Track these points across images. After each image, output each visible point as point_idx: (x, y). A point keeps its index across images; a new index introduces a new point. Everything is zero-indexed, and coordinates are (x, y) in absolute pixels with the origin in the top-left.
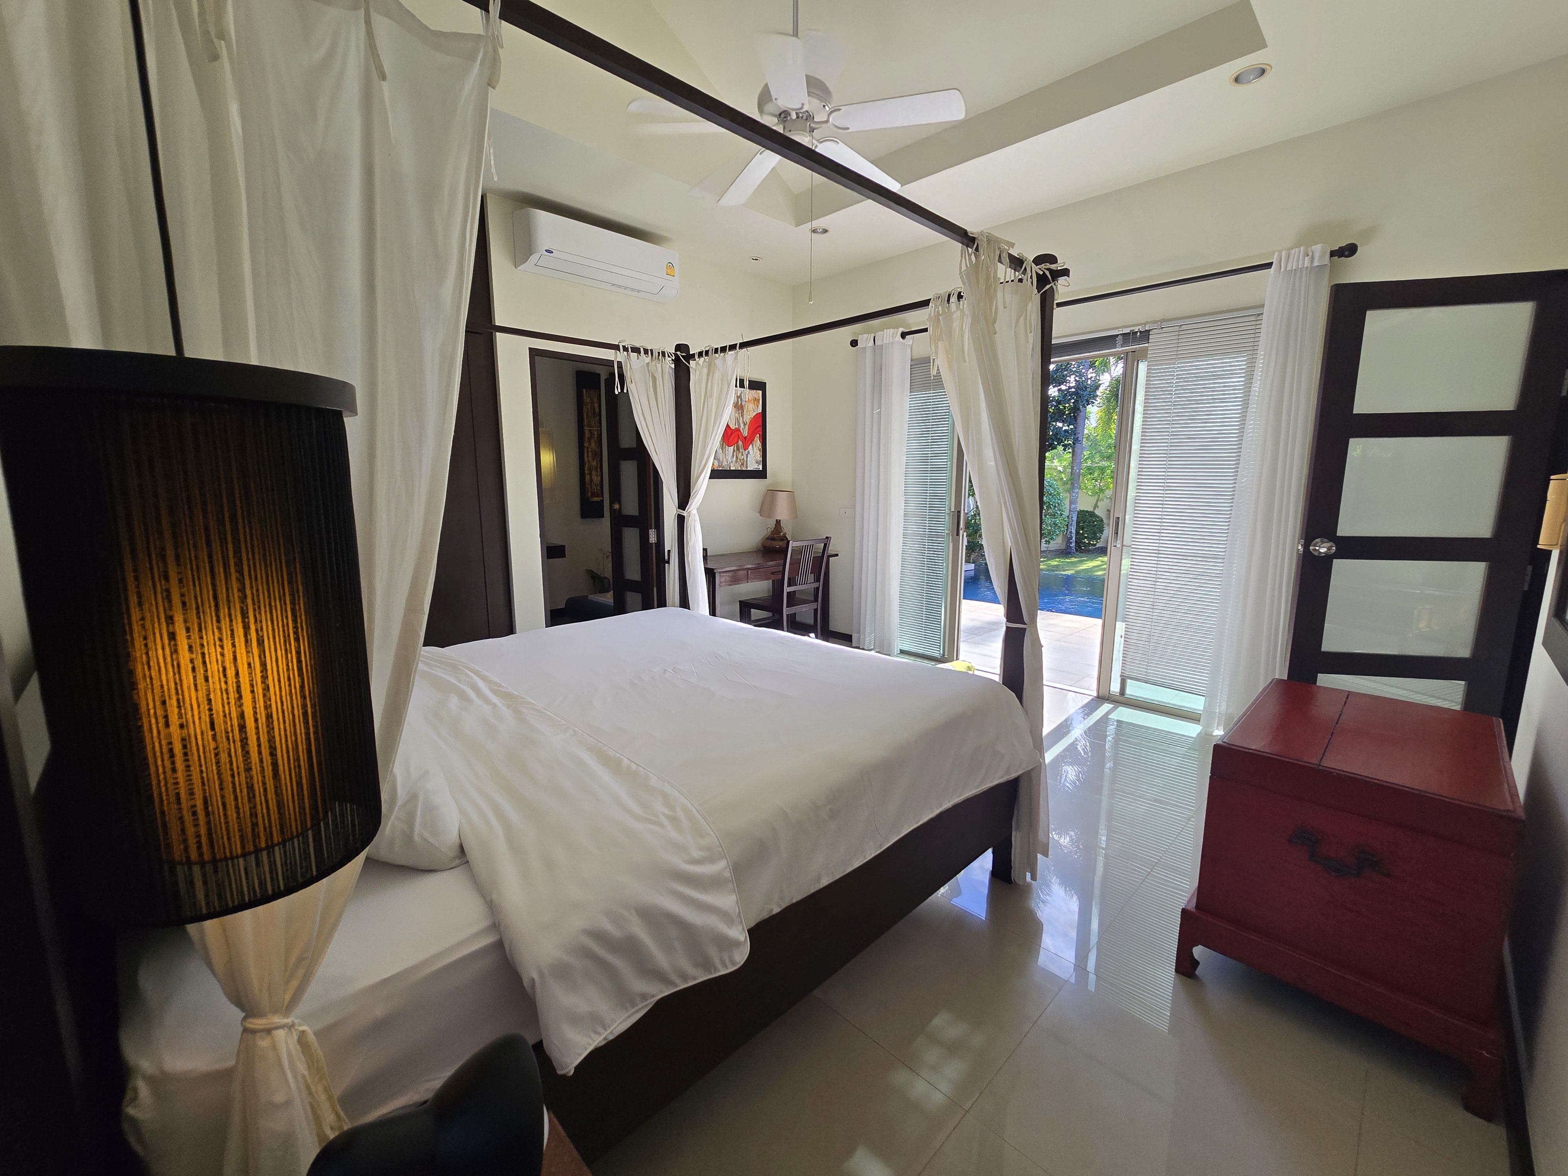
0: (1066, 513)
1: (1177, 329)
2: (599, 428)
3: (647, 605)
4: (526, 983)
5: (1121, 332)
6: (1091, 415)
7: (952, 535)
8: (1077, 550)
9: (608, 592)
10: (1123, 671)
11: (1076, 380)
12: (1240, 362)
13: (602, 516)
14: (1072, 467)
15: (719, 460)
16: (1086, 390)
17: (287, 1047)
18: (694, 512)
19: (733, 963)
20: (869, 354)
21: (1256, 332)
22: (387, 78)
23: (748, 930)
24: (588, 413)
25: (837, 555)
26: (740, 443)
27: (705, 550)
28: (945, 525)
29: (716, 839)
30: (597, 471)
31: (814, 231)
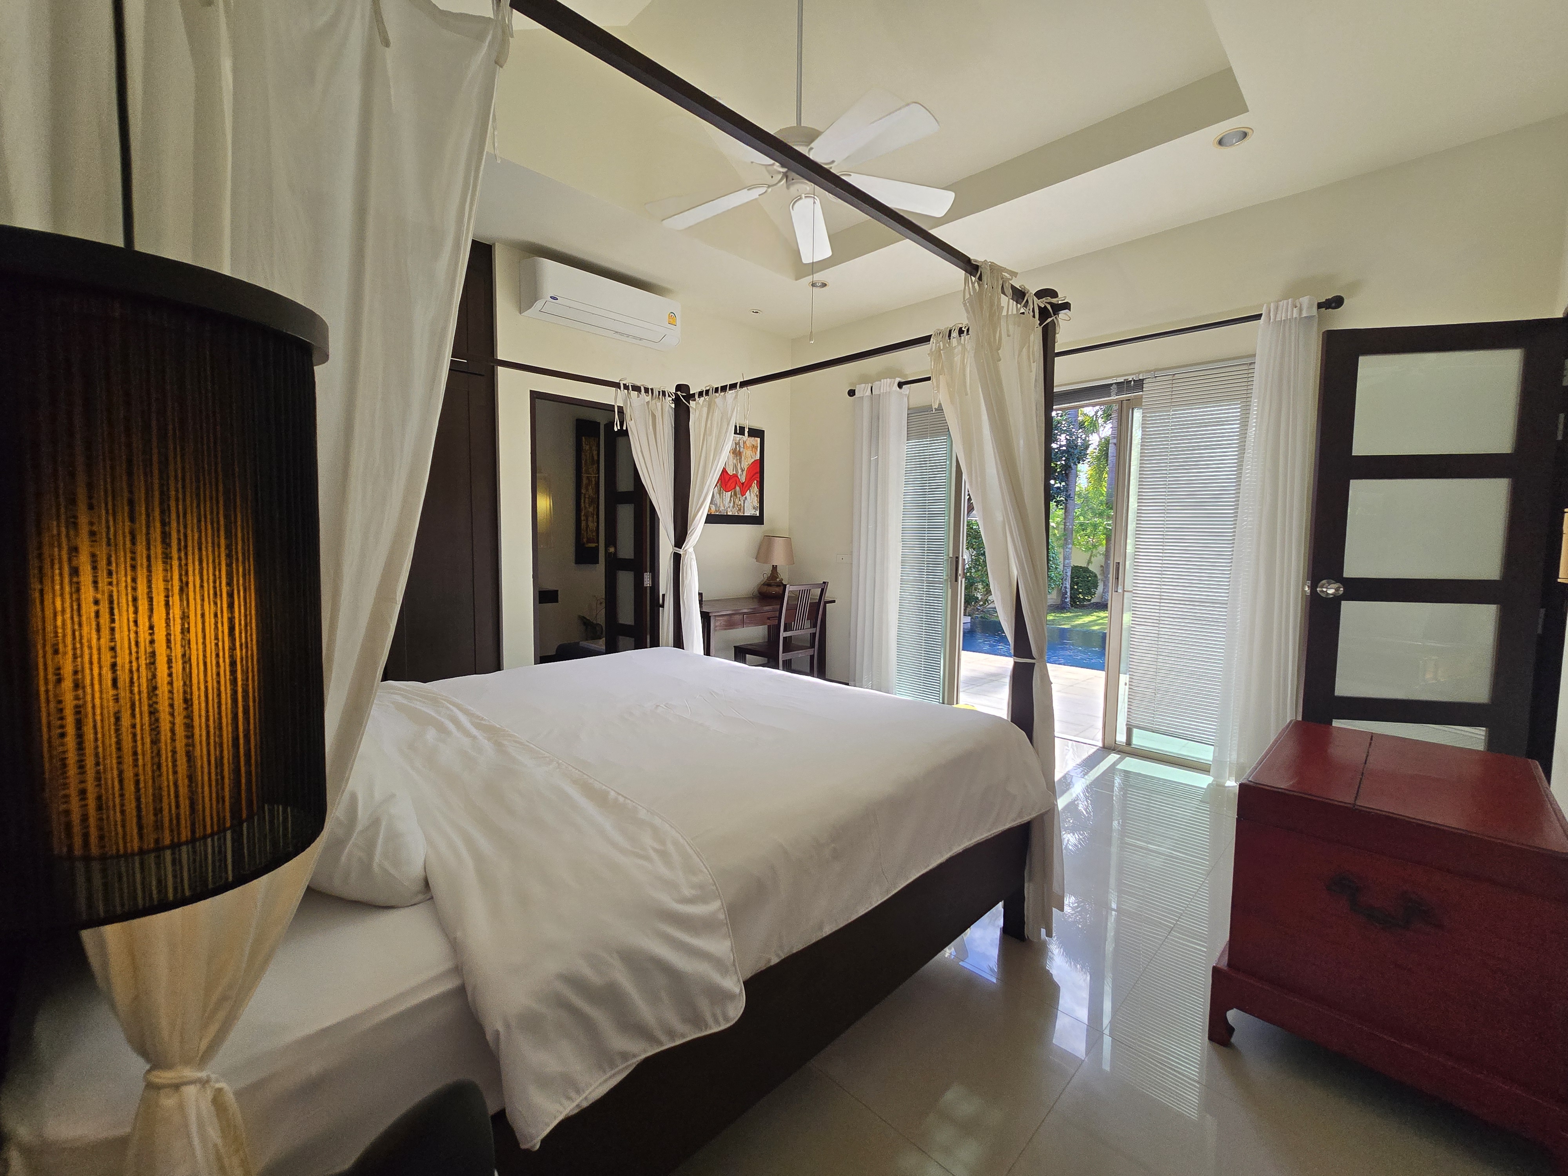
0: (1061, 567)
1: (1170, 377)
2: (597, 475)
3: (640, 645)
4: (489, 1037)
5: (1115, 381)
6: (1081, 474)
7: (950, 581)
8: (1072, 606)
9: (600, 639)
10: (1128, 720)
11: (1066, 439)
12: (1234, 410)
13: (597, 562)
14: (1065, 523)
15: (716, 505)
16: (1076, 449)
17: (198, 1107)
18: (691, 550)
19: (726, 1019)
20: (866, 404)
21: (1249, 379)
22: (392, 45)
23: (744, 983)
24: (586, 460)
25: (834, 601)
26: (738, 488)
27: (700, 595)
28: (943, 572)
29: (709, 876)
30: (593, 517)
31: (813, 285)
